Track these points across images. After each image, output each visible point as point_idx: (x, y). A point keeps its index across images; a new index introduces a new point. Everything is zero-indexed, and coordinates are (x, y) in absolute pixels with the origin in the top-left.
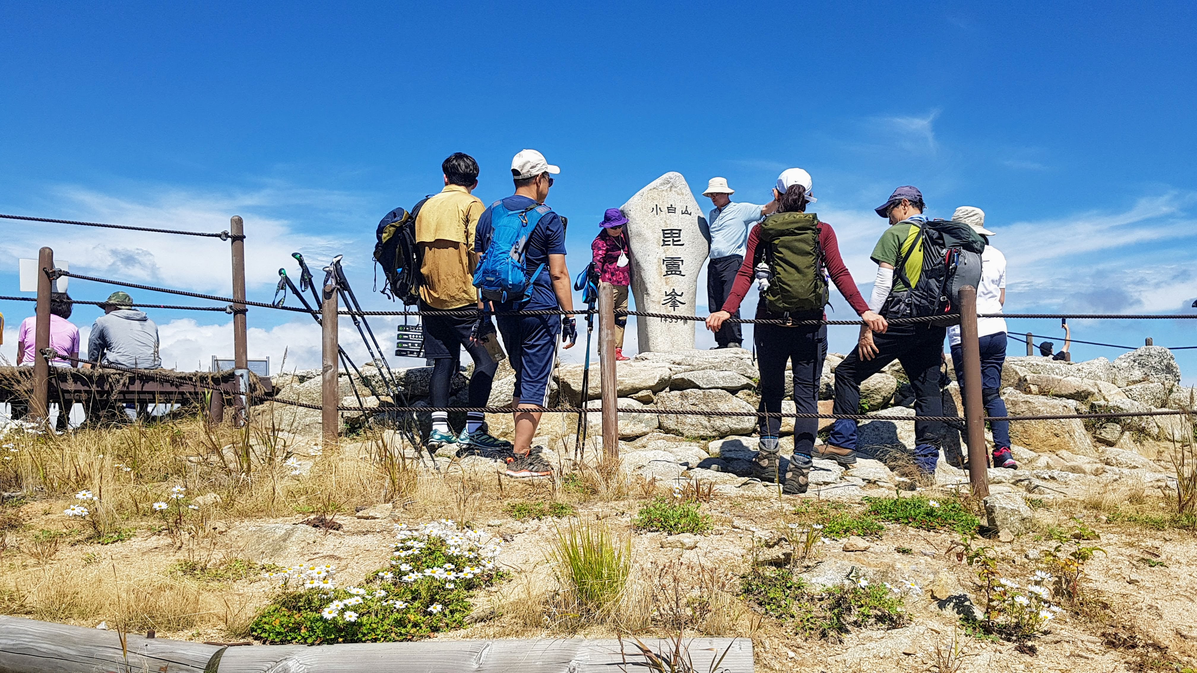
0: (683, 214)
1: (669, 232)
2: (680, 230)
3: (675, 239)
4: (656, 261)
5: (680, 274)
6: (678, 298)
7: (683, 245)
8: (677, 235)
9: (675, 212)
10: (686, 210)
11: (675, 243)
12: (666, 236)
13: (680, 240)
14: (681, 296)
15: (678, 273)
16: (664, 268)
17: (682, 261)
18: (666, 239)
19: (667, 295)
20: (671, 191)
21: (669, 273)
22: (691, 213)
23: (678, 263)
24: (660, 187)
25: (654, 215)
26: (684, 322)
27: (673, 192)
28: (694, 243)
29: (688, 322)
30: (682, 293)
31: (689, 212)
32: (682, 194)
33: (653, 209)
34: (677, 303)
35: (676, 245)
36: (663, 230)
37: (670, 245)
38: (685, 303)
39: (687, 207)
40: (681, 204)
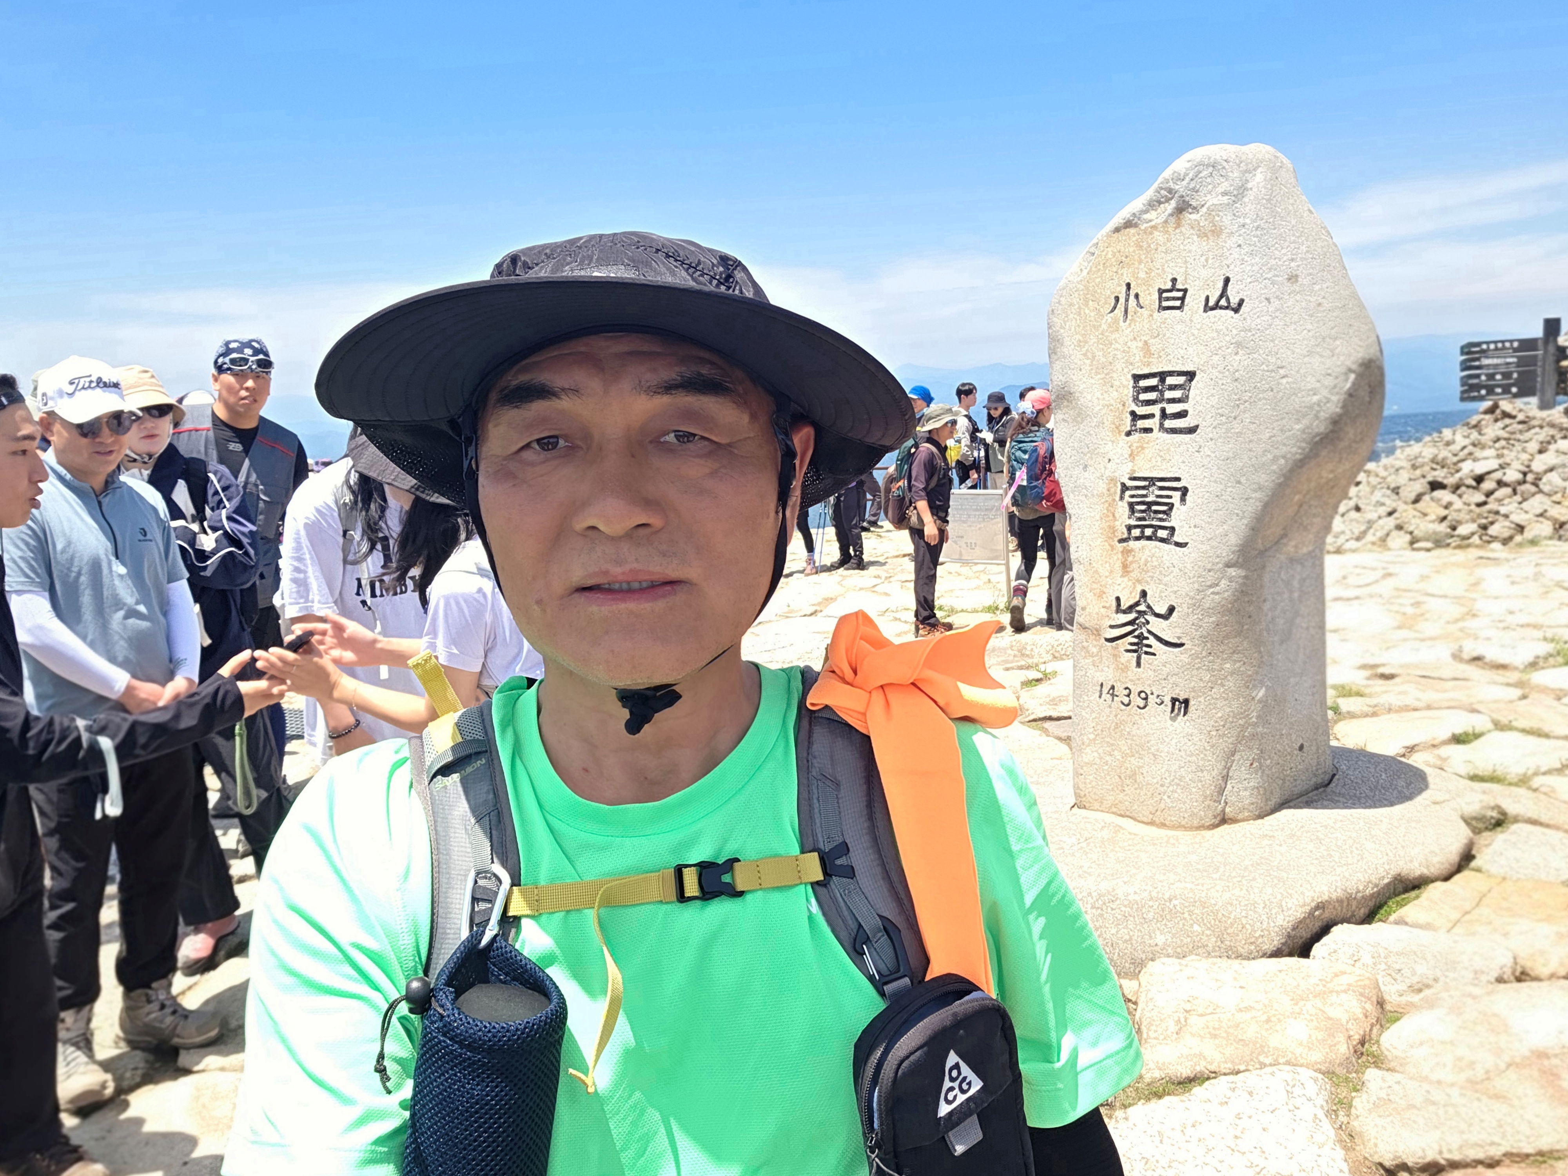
0: (1207, 308)
1: (1153, 382)
2: (1191, 375)
3: (1172, 409)
4: (1102, 487)
5: (1170, 540)
6: (1156, 625)
7: (1192, 430)
8: (1177, 394)
9: (1180, 308)
10: (1224, 294)
11: (1168, 424)
12: (1143, 397)
13: (1182, 414)
14: (1166, 617)
15: (1162, 534)
16: (1123, 517)
17: (1184, 491)
18: (1141, 411)
19: (1119, 610)
20: (1178, 225)
21: (1136, 532)
22: (1241, 302)
23: (1170, 497)
24: (1146, 216)
25: (1116, 321)
26: (1173, 711)
27: (1185, 229)
28: (1238, 421)
29: (1191, 708)
30: (1171, 610)
31: (1234, 301)
32: (1217, 232)
33: (1117, 299)
34: (1152, 641)
35: (1174, 431)
36: (1137, 378)
37: (1156, 430)
38: (1181, 645)
39: (1227, 281)
40: (1204, 273)
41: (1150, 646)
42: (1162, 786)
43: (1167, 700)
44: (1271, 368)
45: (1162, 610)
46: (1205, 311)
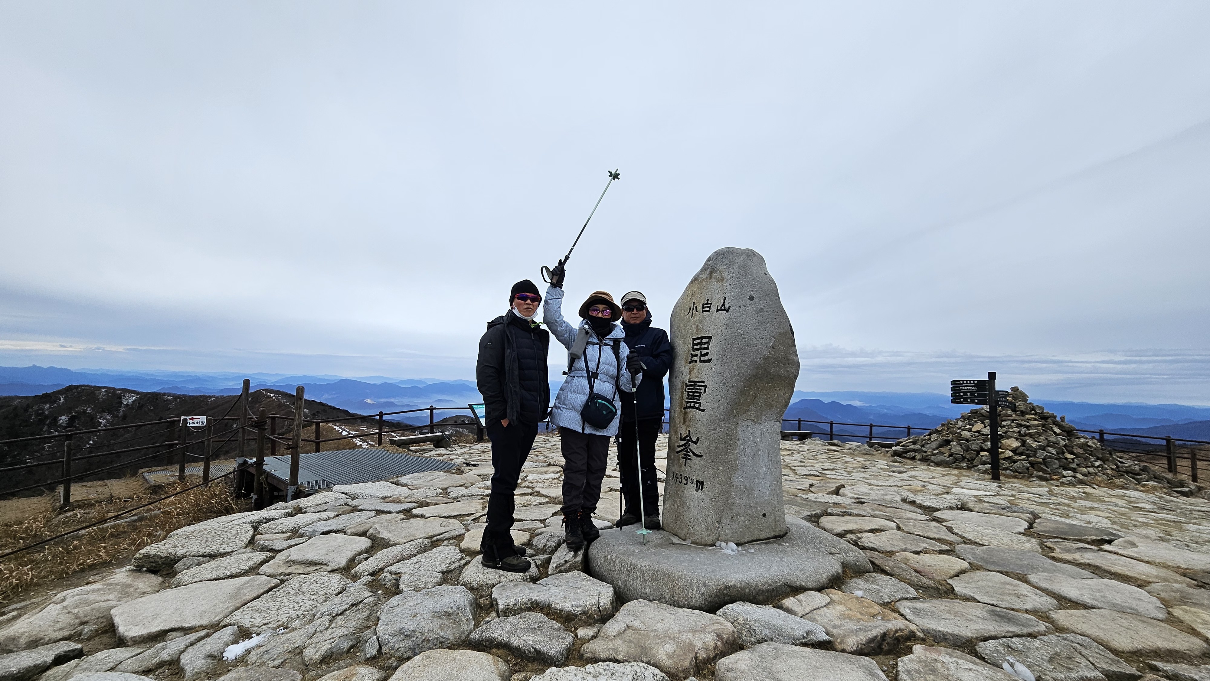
0: (718, 311)
1: (698, 341)
2: (710, 338)
3: (704, 352)
4: (680, 385)
5: (698, 409)
6: (693, 446)
7: (709, 361)
8: (705, 346)
9: (709, 311)
10: (723, 305)
11: (703, 358)
12: (695, 347)
13: (707, 354)
14: (696, 443)
15: (697, 405)
16: (685, 398)
17: (706, 386)
18: (694, 353)
19: (682, 440)
20: (710, 278)
21: (689, 405)
22: (730, 307)
23: (700, 389)
24: (700, 276)
25: (689, 317)
26: (697, 487)
27: (713, 280)
28: (725, 356)
29: (705, 487)
30: (698, 439)
31: (727, 306)
32: (722, 280)
33: (690, 308)
34: (690, 454)
35: (705, 361)
36: (694, 339)
37: (698, 361)
38: (701, 456)
39: (725, 298)
40: (718, 296)
41: (689, 456)
42: (690, 522)
43: (695, 481)
44: (739, 334)
45: (694, 439)
46: (717, 312)
